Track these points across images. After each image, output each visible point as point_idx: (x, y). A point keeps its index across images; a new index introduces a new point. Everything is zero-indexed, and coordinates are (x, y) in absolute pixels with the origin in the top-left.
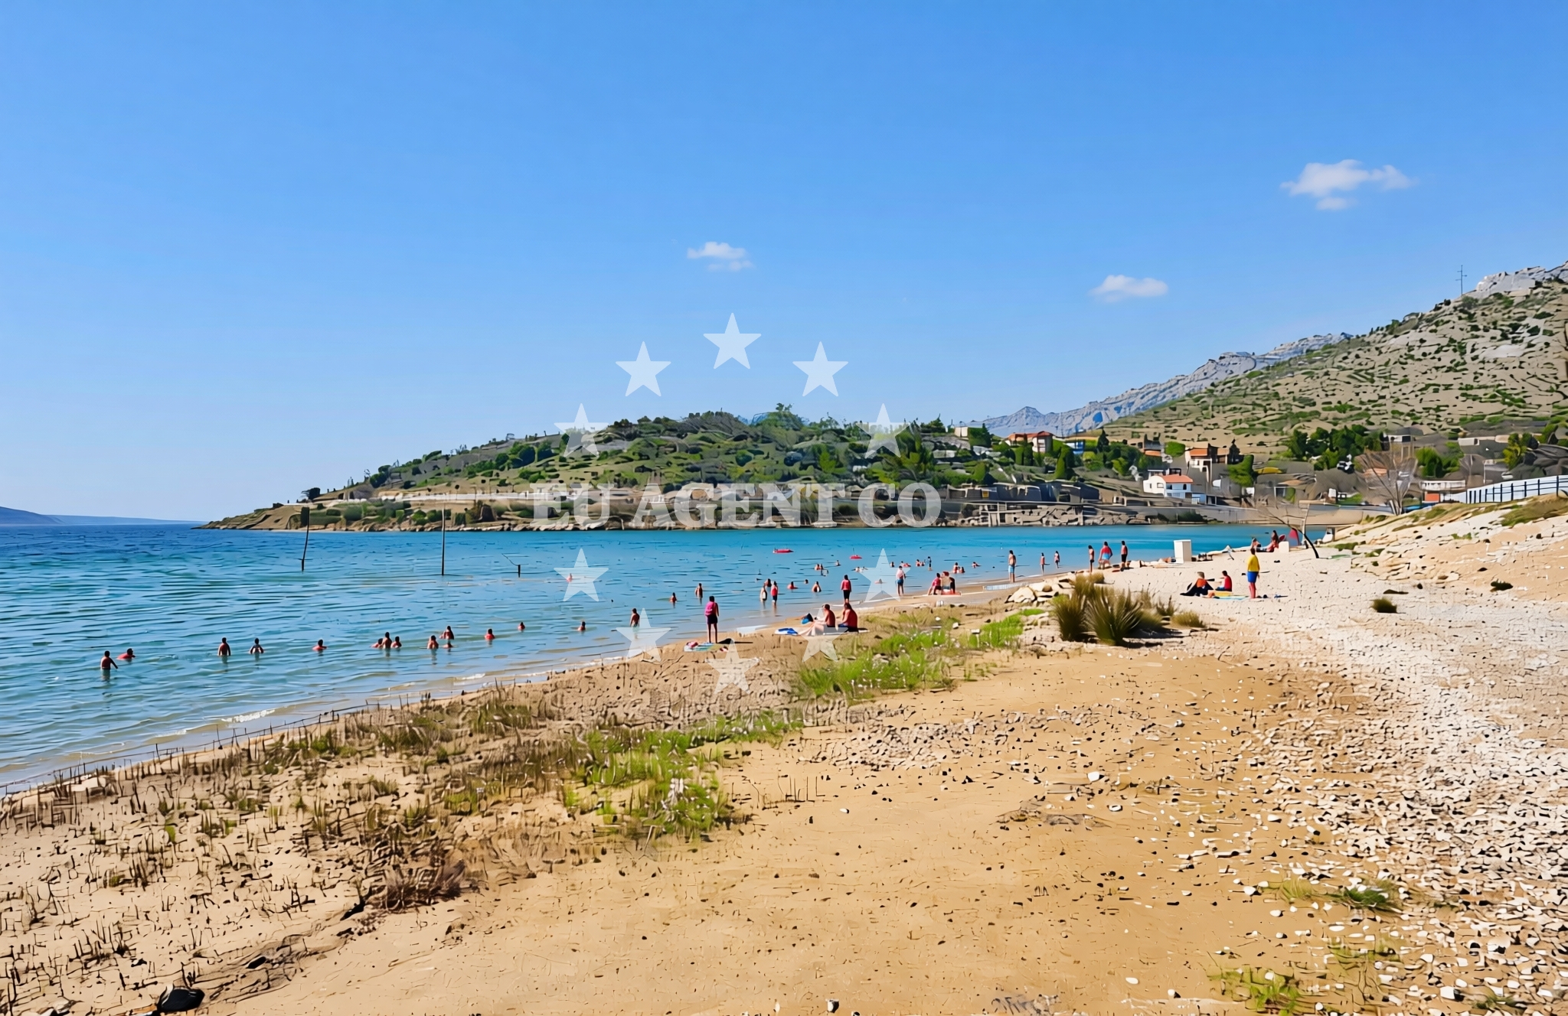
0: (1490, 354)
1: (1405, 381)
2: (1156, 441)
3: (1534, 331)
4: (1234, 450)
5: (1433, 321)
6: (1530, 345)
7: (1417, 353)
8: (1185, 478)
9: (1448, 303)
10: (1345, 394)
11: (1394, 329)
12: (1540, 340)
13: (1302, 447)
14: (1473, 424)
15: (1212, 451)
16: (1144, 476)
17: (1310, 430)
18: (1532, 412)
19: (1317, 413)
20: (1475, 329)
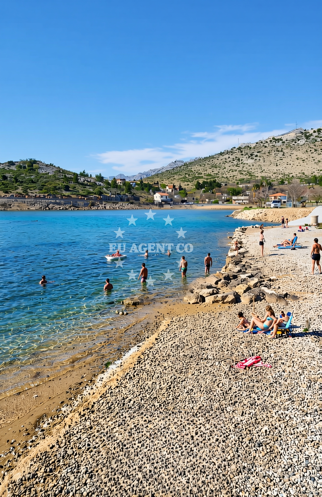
0: (245, 162)
1: (225, 168)
2: (158, 183)
3: (257, 156)
4: (180, 187)
5: (231, 152)
6: (256, 160)
7: (228, 161)
8: (166, 194)
9: (235, 148)
10: (209, 171)
11: (221, 154)
12: (258, 158)
13: (199, 186)
14: (242, 181)
15: (174, 186)
16: (155, 193)
17: (201, 181)
18: (256, 178)
19: (202, 177)
20: (242, 155)
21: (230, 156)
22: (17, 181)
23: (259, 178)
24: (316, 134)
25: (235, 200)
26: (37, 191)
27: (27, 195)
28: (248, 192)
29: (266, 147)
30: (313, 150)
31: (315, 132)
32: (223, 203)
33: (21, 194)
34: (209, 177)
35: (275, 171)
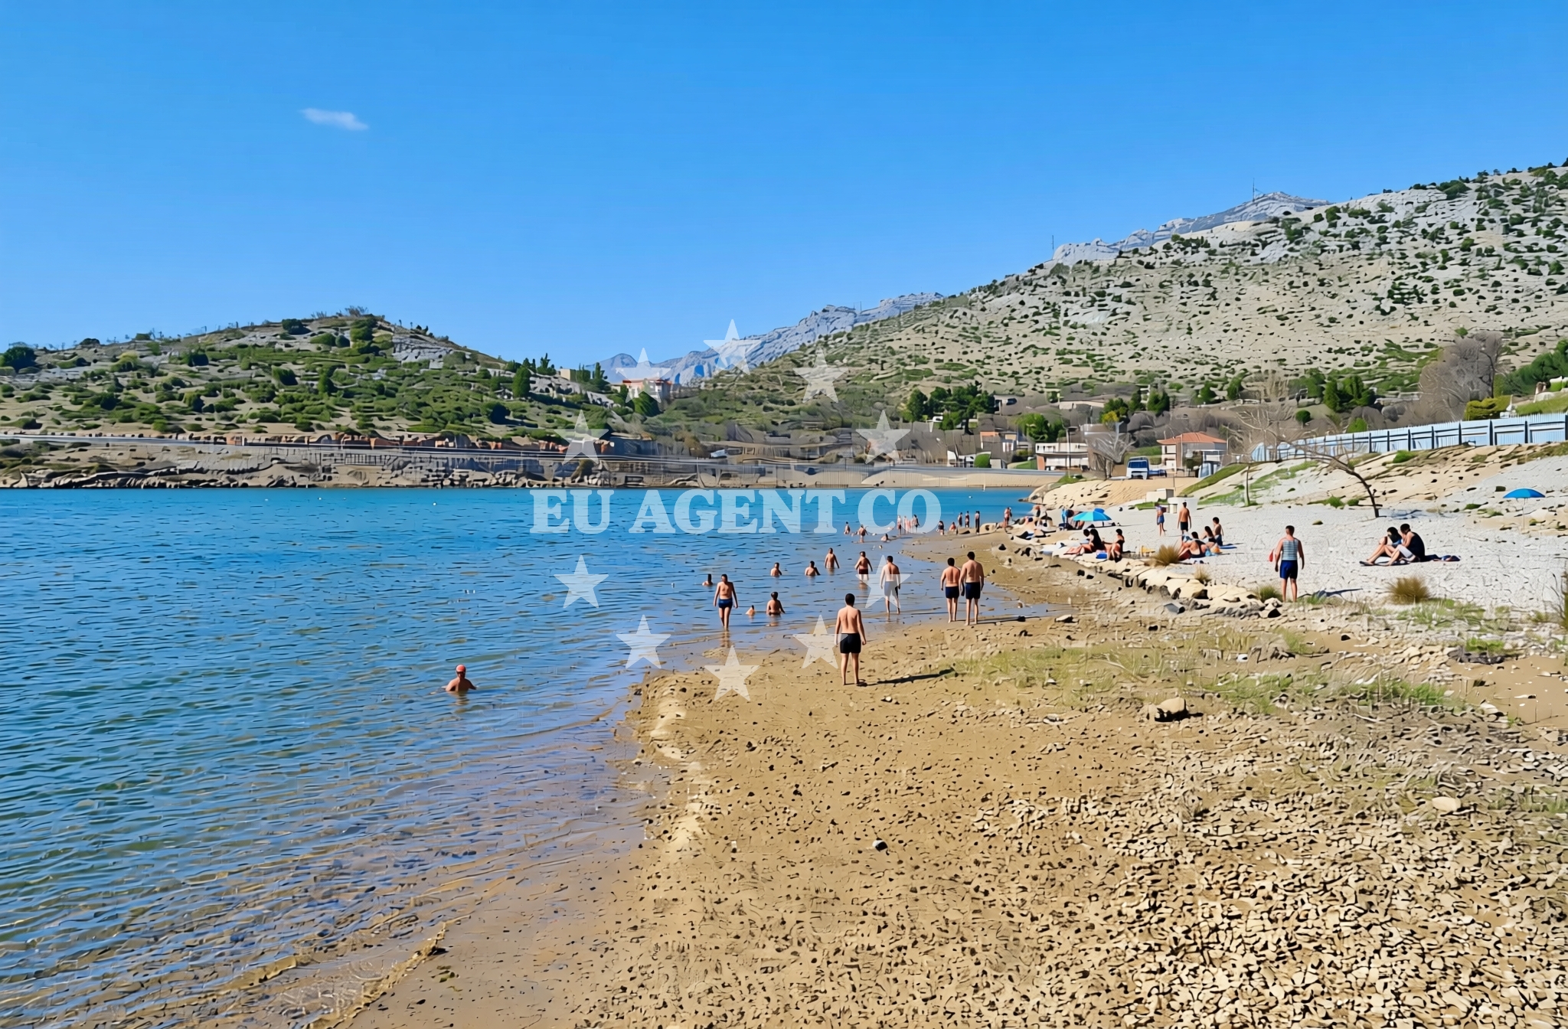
0: (1080, 320)
1: (1008, 342)
3: (1117, 300)
6: (1115, 313)
7: (1019, 315)
9: (1041, 267)
10: (953, 353)
12: (1122, 308)
13: (921, 408)
14: (1070, 388)
17: (927, 389)
18: (1118, 378)
19: (929, 373)
20: (1068, 294)
21: (1025, 298)
22: (330, 389)
23: (1126, 378)
24: (1323, 225)
25: (1046, 457)
26: (405, 423)
27: (374, 434)
28: (1086, 429)
29: (1149, 266)
30: (1313, 283)
31: (1318, 218)
32: (1004, 465)
33: (351, 432)
34: (955, 374)
35: (1184, 353)
